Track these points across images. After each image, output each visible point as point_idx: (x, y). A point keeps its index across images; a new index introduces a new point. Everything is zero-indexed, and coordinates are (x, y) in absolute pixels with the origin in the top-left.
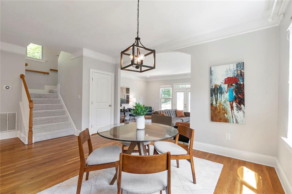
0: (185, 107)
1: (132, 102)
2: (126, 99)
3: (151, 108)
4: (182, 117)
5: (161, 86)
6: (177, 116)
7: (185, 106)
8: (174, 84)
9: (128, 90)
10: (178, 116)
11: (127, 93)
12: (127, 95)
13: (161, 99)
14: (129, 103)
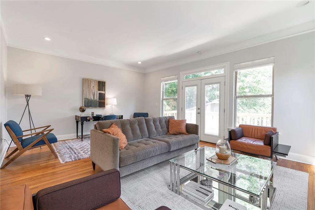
0: (199, 113)
1: (110, 105)
2: (98, 99)
3: (148, 114)
4: (181, 134)
5: (162, 79)
6: (168, 131)
7: (199, 111)
8: (181, 73)
9: (101, 85)
10: (171, 133)
11: (99, 90)
12: (100, 93)
13: (163, 99)
14: (105, 107)
